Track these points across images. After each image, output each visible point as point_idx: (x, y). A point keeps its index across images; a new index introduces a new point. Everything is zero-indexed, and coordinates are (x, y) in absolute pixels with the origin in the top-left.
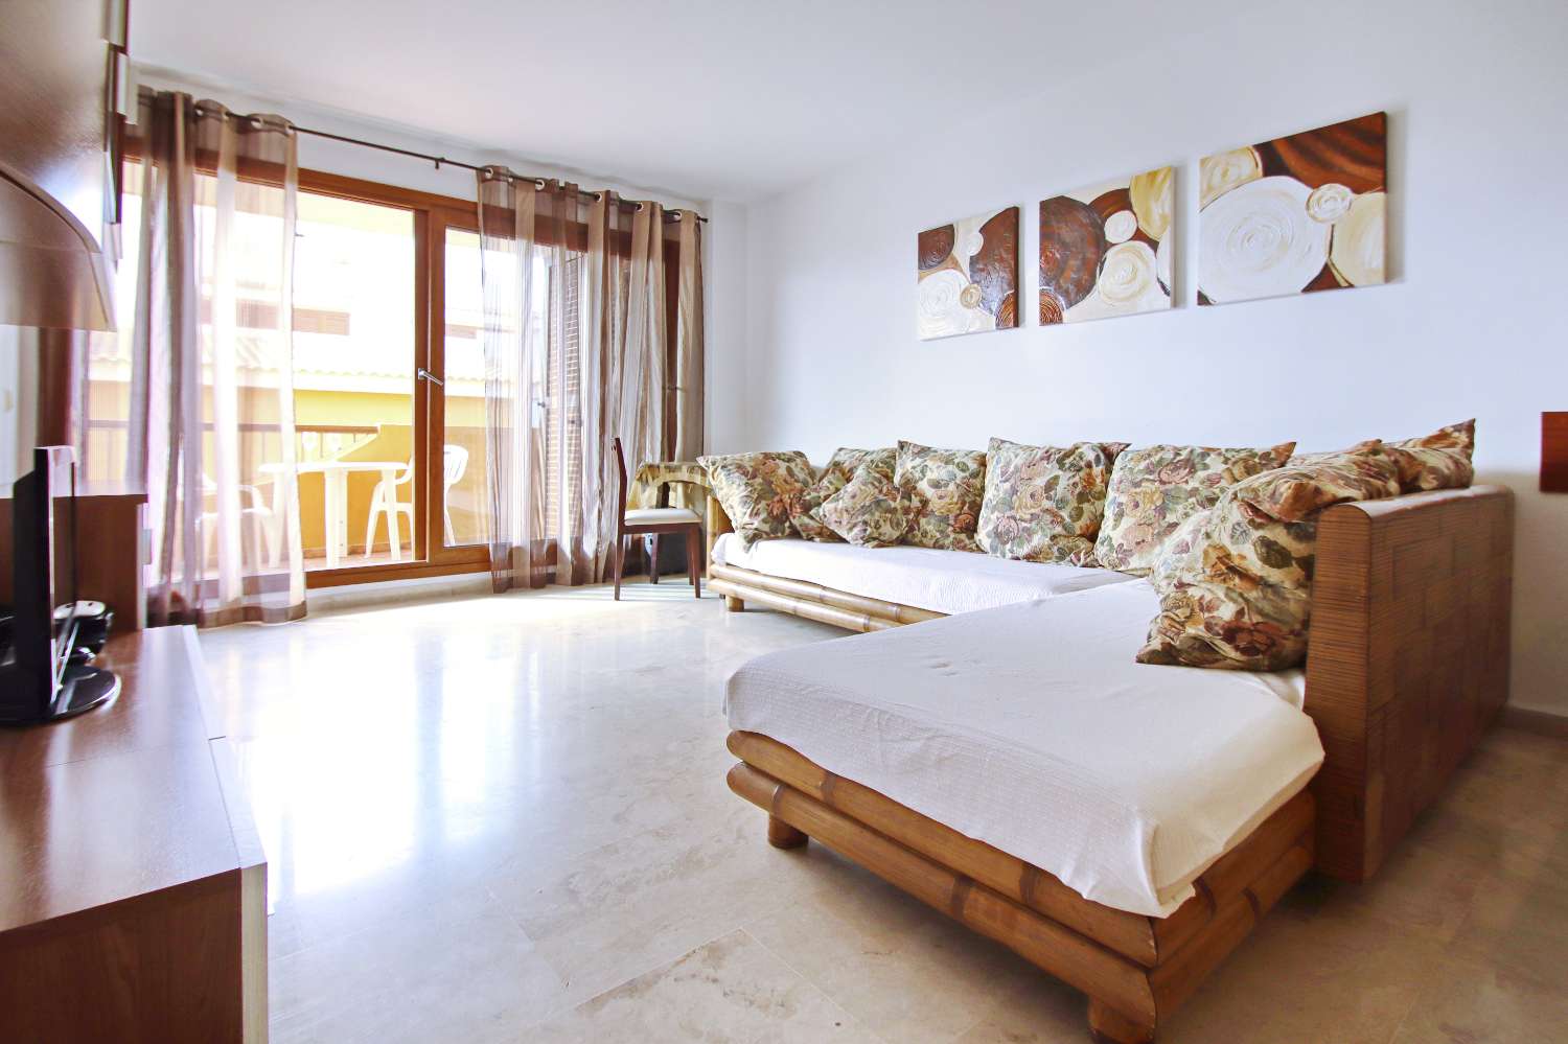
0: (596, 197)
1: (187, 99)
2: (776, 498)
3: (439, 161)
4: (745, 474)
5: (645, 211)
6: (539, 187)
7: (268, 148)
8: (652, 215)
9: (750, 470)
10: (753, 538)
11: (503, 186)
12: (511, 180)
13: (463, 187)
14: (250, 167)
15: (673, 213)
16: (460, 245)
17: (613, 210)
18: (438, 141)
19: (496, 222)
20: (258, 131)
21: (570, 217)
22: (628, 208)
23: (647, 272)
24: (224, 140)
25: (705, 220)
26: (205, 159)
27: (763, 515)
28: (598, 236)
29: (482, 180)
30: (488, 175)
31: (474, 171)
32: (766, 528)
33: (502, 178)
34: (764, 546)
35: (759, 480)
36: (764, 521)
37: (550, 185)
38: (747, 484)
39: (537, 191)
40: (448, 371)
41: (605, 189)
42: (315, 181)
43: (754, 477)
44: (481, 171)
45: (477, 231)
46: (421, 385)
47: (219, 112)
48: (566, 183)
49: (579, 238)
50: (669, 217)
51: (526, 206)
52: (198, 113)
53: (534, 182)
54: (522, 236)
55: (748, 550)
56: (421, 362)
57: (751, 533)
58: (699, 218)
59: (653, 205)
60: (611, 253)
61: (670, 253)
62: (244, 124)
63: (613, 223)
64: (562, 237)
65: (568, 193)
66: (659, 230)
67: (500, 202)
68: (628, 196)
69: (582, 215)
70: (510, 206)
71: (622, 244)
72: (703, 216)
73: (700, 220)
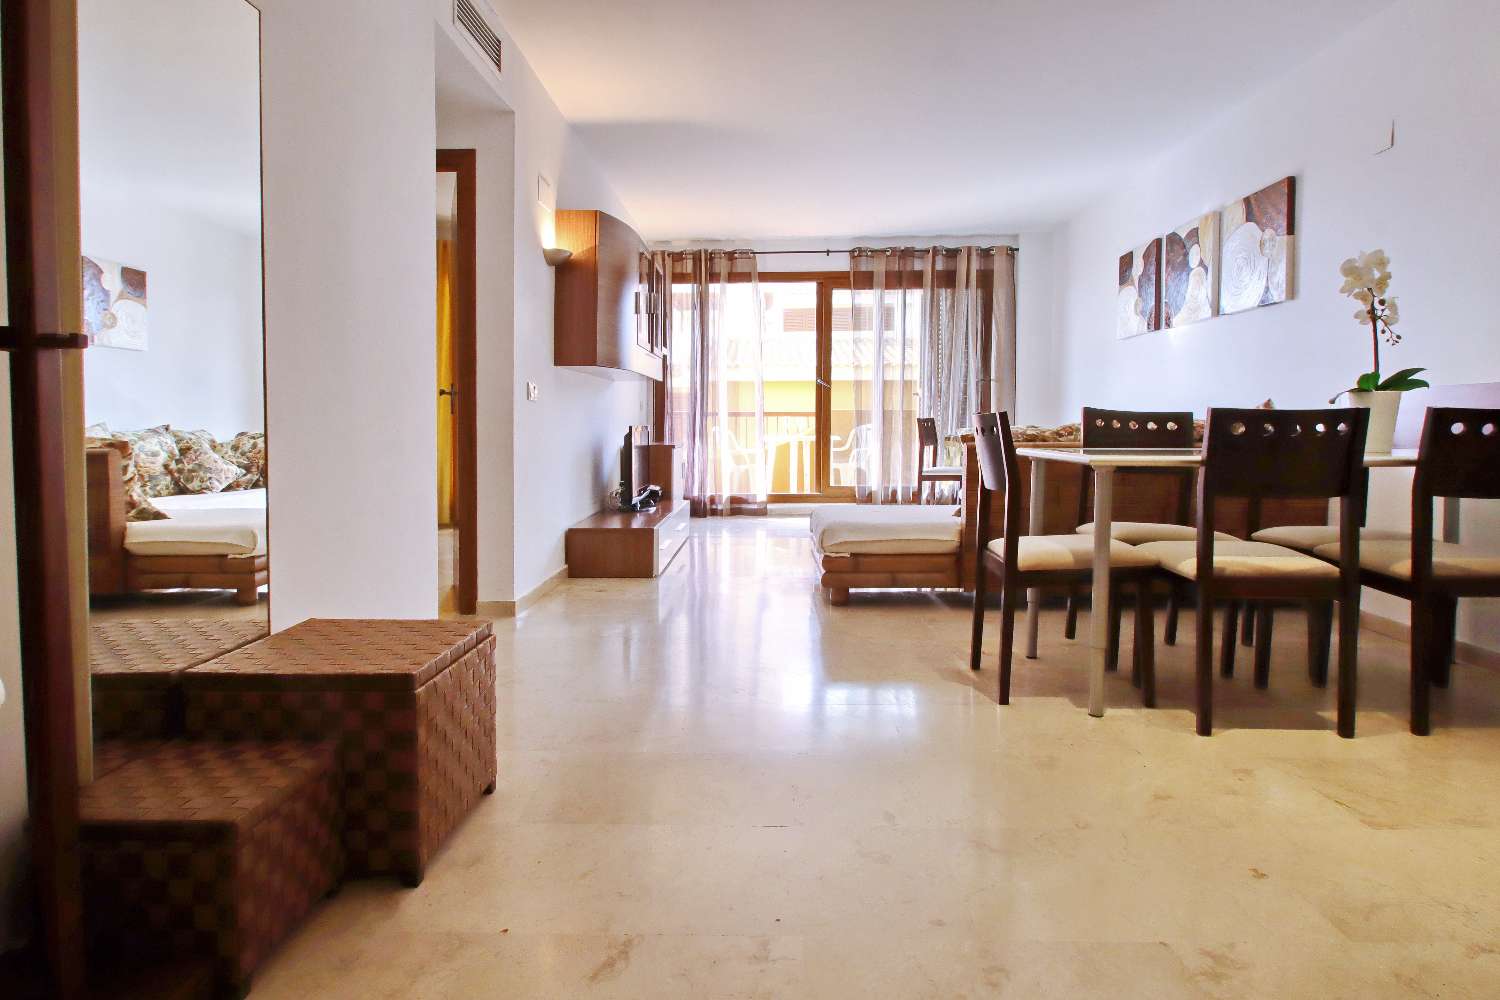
0: (928, 252)
3: (828, 252)
5: (965, 253)
6: (888, 253)
7: (741, 266)
8: (970, 255)
11: (864, 258)
12: (870, 254)
13: (842, 264)
14: (734, 277)
15: (989, 250)
16: (841, 298)
17: (939, 258)
18: (827, 239)
19: (863, 280)
20: (737, 259)
21: (909, 269)
22: (952, 254)
23: (969, 298)
24: (722, 266)
25: (1017, 250)
26: (714, 277)
28: (928, 278)
29: (853, 257)
30: (856, 254)
31: (848, 254)
33: (864, 254)
37: (894, 250)
39: (888, 256)
40: (834, 377)
41: (932, 245)
42: (765, 277)
44: (853, 251)
45: (850, 288)
46: (819, 387)
47: (720, 254)
48: (906, 247)
49: (916, 280)
50: (986, 254)
51: (879, 267)
52: (711, 257)
53: (884, 251)
54: (879, 287)
56: (819, 375)
59: (969, 249)
60: (938, 287)
61: (986, 280)
62: (731, 256)
63: (939, 266)
64: (904, 284)
65: (907, 254)
66: (975, 266)
67: (863, 268)
68: (952, 245)
69: (918, 266)
70: (870, 269)
71: (948, 279)
72: (1014, 247)
73: (1012, 250)
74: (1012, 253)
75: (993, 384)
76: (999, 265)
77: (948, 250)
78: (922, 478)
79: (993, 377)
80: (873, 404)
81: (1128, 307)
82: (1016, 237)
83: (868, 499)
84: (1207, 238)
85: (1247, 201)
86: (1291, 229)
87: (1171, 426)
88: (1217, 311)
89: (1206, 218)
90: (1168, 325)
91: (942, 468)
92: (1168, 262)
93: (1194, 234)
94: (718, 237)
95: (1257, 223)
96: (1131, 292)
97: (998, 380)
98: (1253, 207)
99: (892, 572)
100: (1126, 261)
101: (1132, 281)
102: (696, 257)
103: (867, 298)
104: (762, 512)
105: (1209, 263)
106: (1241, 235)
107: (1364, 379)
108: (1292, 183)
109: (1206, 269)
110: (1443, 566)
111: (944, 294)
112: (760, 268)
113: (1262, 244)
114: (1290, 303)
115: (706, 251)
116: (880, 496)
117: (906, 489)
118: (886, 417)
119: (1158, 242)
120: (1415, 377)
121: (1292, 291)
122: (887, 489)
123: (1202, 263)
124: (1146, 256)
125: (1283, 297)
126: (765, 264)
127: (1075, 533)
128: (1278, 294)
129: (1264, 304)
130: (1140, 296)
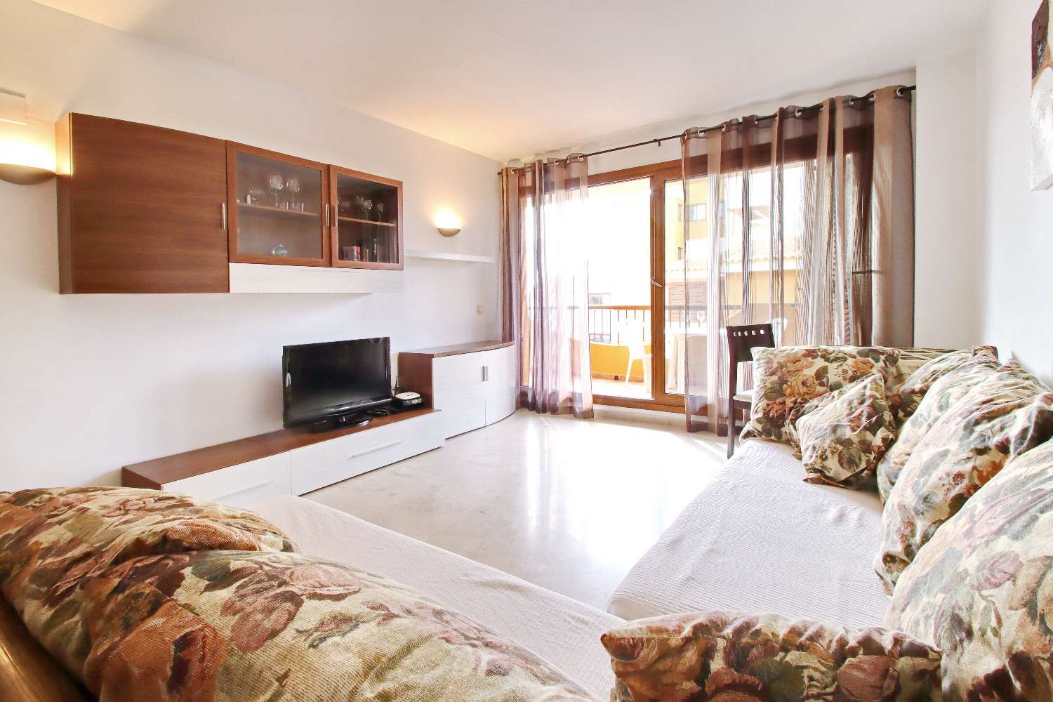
0: (773, 118)
3: (659, 141)
6: (723, 130)
7: (575, 171)
8: (833, 109)
11: (693, 142)
12: (702, 134)
13: (673, 151)
15: (867, 97)
16: (673, 191)
17: (789, 122)
19: (698, 166)
20: (571, 164)
21: (751, 143)
22: (809, 114)
24: (556, 175)
25: (915, 88)
28: (774, 151)
29: (683, 142)
30: (686, 138)
31: (679, 138)
33: (691, 136)
37: (730, 124)
39: (723, 133)
41: (779, 108)
42: (596, 180)
44: (683, 135)
45: (682, 178)
47: (554, 162)
48: (744, 118)
49: (760, 156)
50: (862, 103)
51: (713, 148)
52: (545, 167)
53: (718, 128)
54: (713, 172)
56: (653, 275)
58: (904, 89)
60: (789, 159)
61: (864, 139)
62: (564, 163)
63: (789, 133)
64: (745, 161)
65: (748, 125)
67: (695, 153)
68: (809, 103)
69: (760, 138)
70: (703, 153)
71: (802, 147)
72: (908, 85)
73: (906, 90)
74: (906, 94)
75: (875, 277)
76: (883, 116)
77: (804, 110)
79: (875, 265)
82: (912, 72)
97: (883, 272)
103: (700, 187)
104: (588, 415)
111: (799, 165)
112: (591, 172)
115: (540, 162)
126: (596, 166)
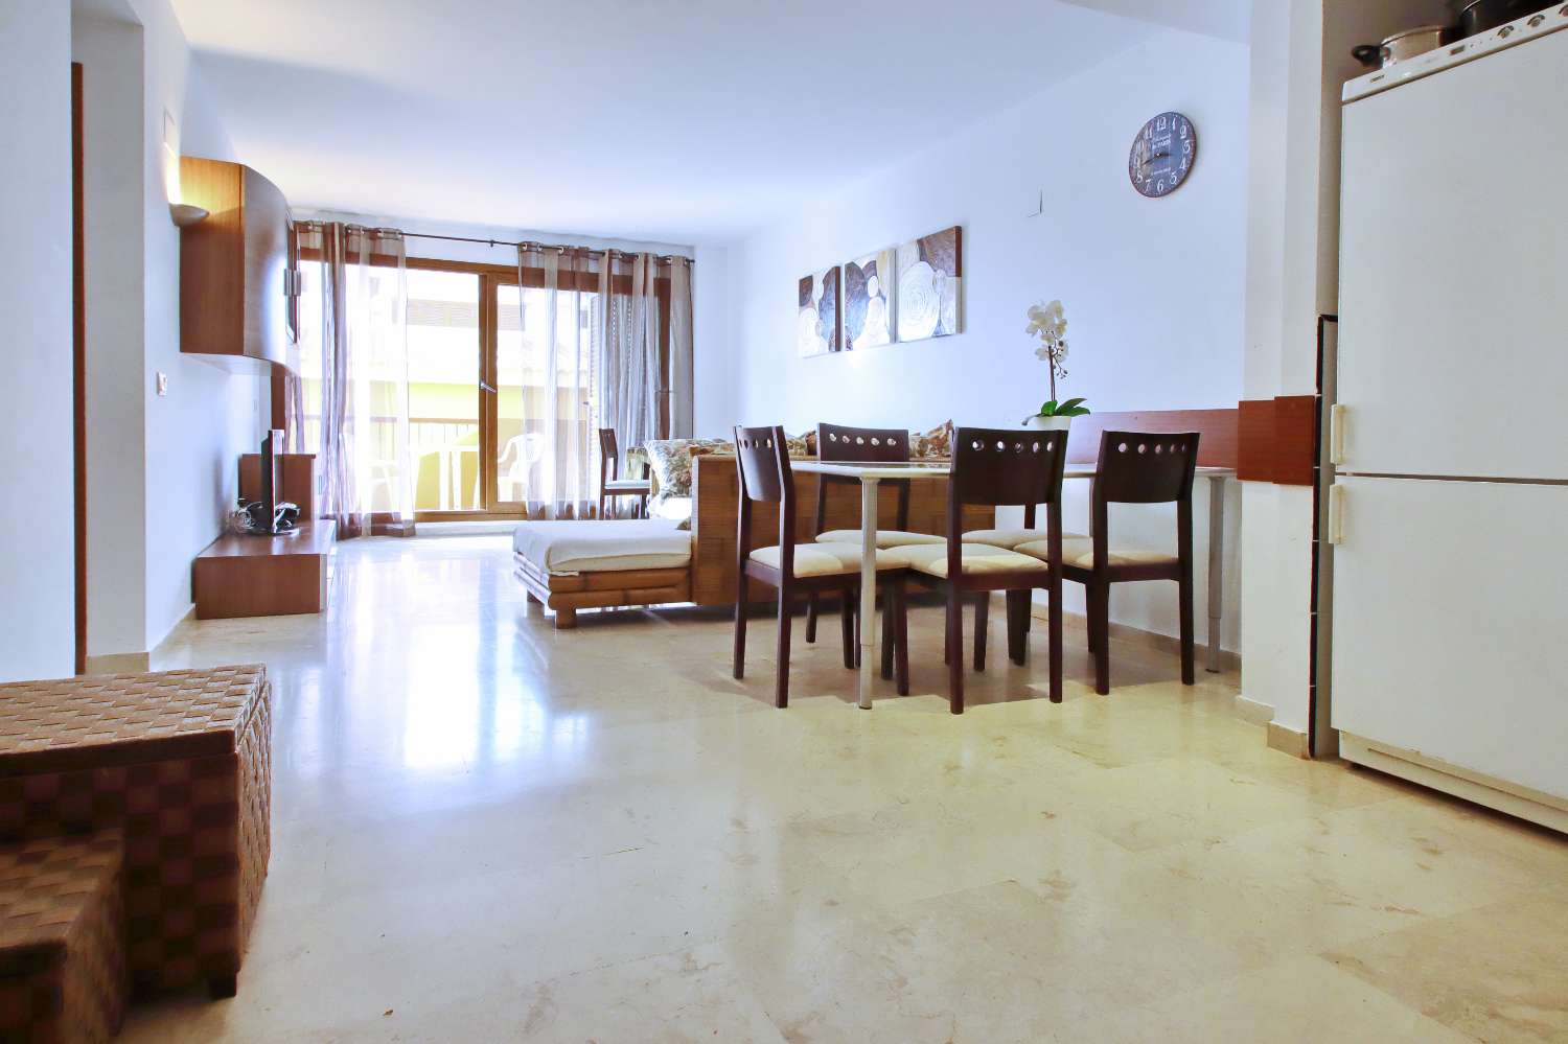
0: (604, 254)
1: (340, 225)
2: (685, 471)
3: (492, 242)
4: (668, 454)
5: (641, 259)
6: (561, 252)
7: (387, 248)
8: (646, 262)
9: (673, 451)
10: (667, 496)
11: (534, 254)
12: (540, 249)
13: (508, 258)
14: (377, 259)
15: (665, 258)
16: (507, 294)
17: (615, 262)
18: (490, 229)
19: (532, 277)
20: (380, 238)
21: (583, 270)
22: (629, 259)
23: (647, 305)
24: (362, 245)
25: (693, 261)
26: (352, 257)
27: (674, 481)
28: (604, 282)
29: (521, 252)
30: (525, 248)
31: (515, 247)
32: (675, 490)
33: (534, 249)
34: (671, 501)
35: (676, 458)
36: (674, 485)
37: (567, 249)
38: (668, 461)
39: (559, 255)
40: (501, 381)
41: (608, 248)
42: (414, 263)
43: (673, 456)
44: (520, 245)
45: (517, 285)
46: (482, 392)
47: (359, 230)
48: (579, 247)
49: (591, 283)
50: (662, 262)
51: (551, 265)
52: (346, 232)
53: (557, 249)
54: (551, 286)
55: (662, 503)
56: (483, 377)
57: (665, 492)
58: (687, 260)
59: (647, 255)
60: (616, 292)
61: (663, 289)
62: (373, 234)
63: (616, 271)
64: (578, 285)
65: (581, 254)
66: (653, 273)
67: (534, 265)
68: (628, 250)
69: (592, 268)
70: (541, 266)
71: (624, 285)
72: (691, 258)
73: (688, 261)
74: (688, 264)
75: (671, 395)
76: (676, 276)
77: (623, 254)
78: (604, 492)
79: (671, 389)
80: (546, 413)
81: (809, 326)
82: (691, 248)
83: (541, 514)
84: (884, 271)
85: (920, 242)
86: (959, 273)
87: (890, 442)
88: (895, 338)
89: (884, 253)
90: (849, 347)
91: (623, 481)
92: (847, 290)
93: (872, 266)
94: (357, 210)
95: (930, 264)
96: (811, 314)
97: (675, 392)
98: (926, 248)
99: (623, 589)
100: (806, 285)
101: (813, 303)
102: (328, 231)
103: (537, 296)
104: (409, 532)
105: (886, 293)
106: (916, 273)
107: (1047, 405)
108: (959, 230)
109: (884, 299)
110: (1117, 558)
111: (621, 299)
112: (409, 253)
113: (934, 283)
114: (960, 336)
116: (556, 512)
117: (583, 504)
118: (561, 427)
119: (838, 269)
120: (1081, 405)
121: (961, 327)
122: (562, 503)
123: (879, 293)
124: (826, 281)
125: (954, 330)
126: (415, 248)
127: (815, 542)
128: (949, 327)
129: (937, 335)
130: (821, 318)
